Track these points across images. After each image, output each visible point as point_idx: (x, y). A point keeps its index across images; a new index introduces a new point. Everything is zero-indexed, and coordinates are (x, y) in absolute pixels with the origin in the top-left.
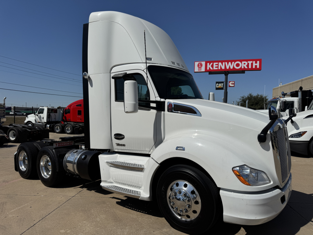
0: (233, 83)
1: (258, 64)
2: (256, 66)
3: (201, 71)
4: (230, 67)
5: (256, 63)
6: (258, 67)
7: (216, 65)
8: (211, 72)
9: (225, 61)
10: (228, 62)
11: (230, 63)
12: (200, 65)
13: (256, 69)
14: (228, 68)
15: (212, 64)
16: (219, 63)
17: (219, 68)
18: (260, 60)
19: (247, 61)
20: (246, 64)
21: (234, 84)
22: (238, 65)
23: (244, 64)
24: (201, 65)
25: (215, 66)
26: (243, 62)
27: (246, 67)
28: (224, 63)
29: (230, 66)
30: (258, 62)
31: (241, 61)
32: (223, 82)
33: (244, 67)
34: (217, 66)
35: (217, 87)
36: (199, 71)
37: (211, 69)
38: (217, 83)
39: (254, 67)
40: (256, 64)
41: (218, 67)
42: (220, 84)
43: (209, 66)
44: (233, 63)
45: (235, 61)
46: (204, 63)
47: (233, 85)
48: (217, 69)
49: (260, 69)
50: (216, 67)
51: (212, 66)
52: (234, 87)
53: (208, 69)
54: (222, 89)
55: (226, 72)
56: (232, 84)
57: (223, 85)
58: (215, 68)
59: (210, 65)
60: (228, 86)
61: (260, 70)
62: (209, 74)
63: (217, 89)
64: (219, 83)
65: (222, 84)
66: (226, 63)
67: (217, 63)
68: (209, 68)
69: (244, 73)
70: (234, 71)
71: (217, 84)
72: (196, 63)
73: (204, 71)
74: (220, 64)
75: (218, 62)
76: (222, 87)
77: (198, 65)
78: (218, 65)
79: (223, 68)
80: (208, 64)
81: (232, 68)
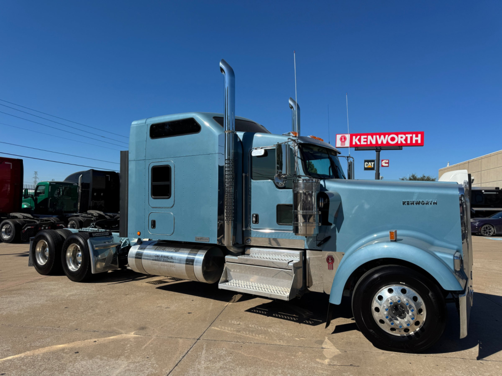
0: (387, 162)
1: (419, 138)
2: (417, 141)
3: (344, 146)
4: (382, 142)
5: (417, 136)
6: (419, 142)
7: (364, 138)
8: (357, 148)
9: (376, 134)
10: (380, 135)
11: (382, 136)
12: (343, 138)
13: (417, 144)
14: (380, 142)
15: (358, 137)
17: (369, 143)
18: (422, 134)
19: (405, 134)
20: (404, 137)
21: (388, 163)
22: (393, 139)
23: (402, 137)
24: (345, 139)
25: (362, 140)
26: (400, 136)
27: (404, 142)
28: (374, 137)
29: (383, 140)
30: (419, 136)
31: (397, 134)
32: (373, 161)
33: (401, 142)
34: (366, 140)
35: (366, 167)
36: (342, 146)
37: (358, 143)
38: (365, 161)
39: (414, 142)
40: (417, 138)
41: (367, 141)
42: (370, 163)
43: (355, 140)
44: (387, 136)
45: (389, 134)
46: (348, 136)
47: (387, 165)
48: (365, 143)
49: (422, 144)
50: (364, 142)
51: (360, 140)
52: (388, 166)
53: (354, 143)
54: (372, 169)
55: (378, 148)
56: (386, 163)
57: (374, 164)
58: (362, 143)
59: (356, 138)
60: (380, 165)
61: (423, 146)
62: (355, 150)
63: (366, 169)
64: (368, 161)
65: (373, 163)
66: (378, 136)
67: (366, 137)
68: (356, 143)
69: (402, 149)
70: (388, 147)
71: (366, 163)
72: (339, 137)
73: (349, 146)
74: (370, 137)
75: (367, 135)
76: (373, 166)
77: (341, 139)
78: (367, 138)
79: (374, 142)
80: (354, 137)
81: (385, 142)
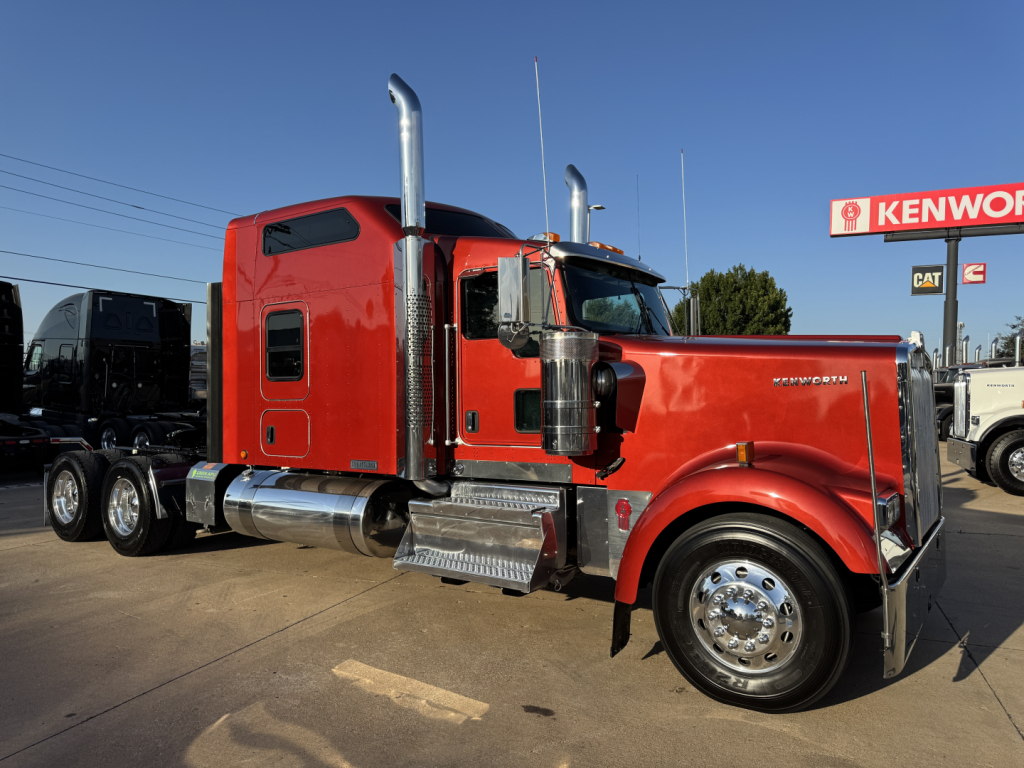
0: (981, 269)
3: (854, 232)
4: (965, 213)
7: (912, 207)
8: (893, 235)
9: (946, 194)
10: (959, 195)
11: (966, 199)
12: (850, 209)
14: (958, 215)
15: (895, 204)
16: (924, 200)
17: (925, 219)
21: (983, 273)
22: (998, 204)
24: (857, 211)
25: (906, 211)
26: (1020, 193)
28: (942, 201)
29: (967, 208)
31: (1012, 189)
32: (939, 269)
34: (916, 211)
35: (916, 285)
36: (847, 232)
37: (895, 221)
38: (916, 270)
41: (919, 215)
42: (928, 275)
43: (886, 214)
44: (980, 197)
45: (987, 192)
46: (864, 204)
47: (980, 278)
48: (916, 220)
50: (912, 216)
51: (898, 213)
52: (984, 282)
53: (882, 222)
54: (936, 290)
55: (953, 233)
56: (976, 273)
57: (941, 278)
58: (906, 220)
59: (887, 208)
60: (959, 281)
62: (886, 241)
63: (917, 291)
64: (923, 270)
65: (937, 275)
66: (952, 200)
67: (917, 202)
68: (887, 219)
70: (984, 228)
71: (916, 276)
72: (838, 207)
73: (867, 229)
74: (928, 203)
75: (921, 197)
76: (937, 284)
77: (845, 212)
78: (920, 206)
79: (940, 216)
80: (882, 206)
81: (973, 214)
